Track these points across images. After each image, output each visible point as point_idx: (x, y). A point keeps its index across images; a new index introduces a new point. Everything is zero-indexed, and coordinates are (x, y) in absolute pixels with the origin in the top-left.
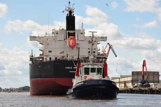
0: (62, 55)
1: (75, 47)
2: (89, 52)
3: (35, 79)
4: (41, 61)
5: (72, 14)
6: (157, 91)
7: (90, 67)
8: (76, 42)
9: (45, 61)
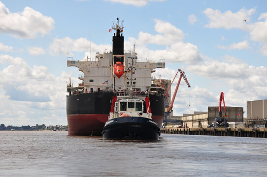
0: (106, 85)
1: (123, 75)
2: (128, 83)
3: (72, 115)
4: (80, 92)
5: (120, 34)
6: (237, 132)
7: (127, 101)
8: (123, 69)
9: (84, 92)
